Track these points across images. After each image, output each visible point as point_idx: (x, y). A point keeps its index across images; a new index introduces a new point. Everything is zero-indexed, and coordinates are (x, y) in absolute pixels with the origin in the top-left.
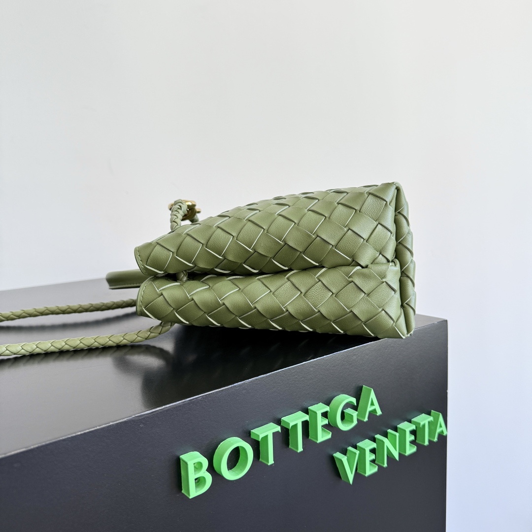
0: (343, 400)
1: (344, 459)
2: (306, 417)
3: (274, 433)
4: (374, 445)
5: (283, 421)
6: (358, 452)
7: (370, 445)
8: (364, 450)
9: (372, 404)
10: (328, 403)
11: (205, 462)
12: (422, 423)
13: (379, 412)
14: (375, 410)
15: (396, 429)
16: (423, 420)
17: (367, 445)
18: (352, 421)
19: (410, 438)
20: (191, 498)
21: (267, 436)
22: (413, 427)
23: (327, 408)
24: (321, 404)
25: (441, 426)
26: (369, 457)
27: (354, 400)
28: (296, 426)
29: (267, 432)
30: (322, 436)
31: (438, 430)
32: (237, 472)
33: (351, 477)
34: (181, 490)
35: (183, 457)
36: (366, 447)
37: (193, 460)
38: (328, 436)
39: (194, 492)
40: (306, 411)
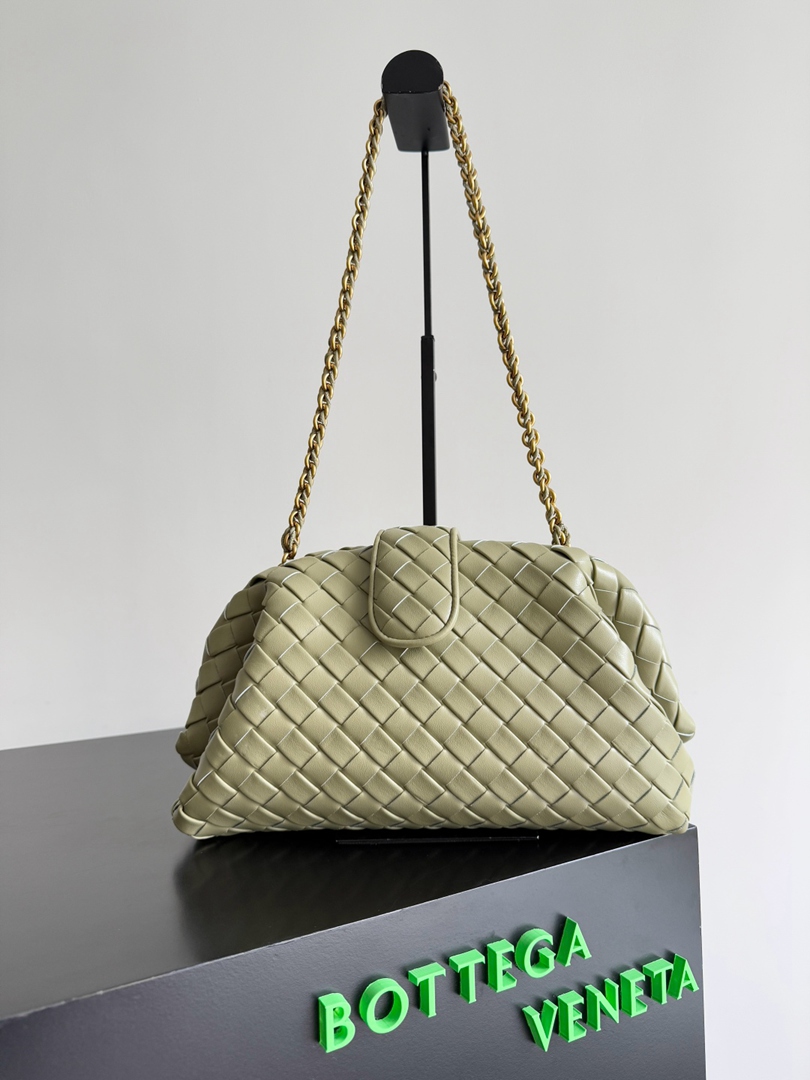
0: (534, 938)
1: (535, 1016)
2: (482, 959)
3: (436, 978)
4: (581, 1000)
5: (453, 962)
6: (555, 1008)
7: (576, 1000)
8: (566, 1006)
9: (577, 943)
10: (515, 940)
11: (348, 1009)
12: (655, 973)
13: (588, 955)
14: (582, 951)
15: (617, 979)
16: (660, 967)
17: (572, 999)
18: (547, 967)
19: (636, 992)
20: (328, 1051)
21: (427, 981)
22: (643, 978)
23: (511, 948)
24: (505, 942)
25: (687, 978)
26: (574, 1016)
27: (550, 938)
28: (467, 969)
29: (429, 975)
30: (503, 984)
31: (684, 984)
32: (388, 1023)
33: (546, 1042)
34: (318, 1040)
35: (320, 998)
36: (570, 1002)
37: (335, 1004)
38: (514, 985)
39: (333, 1044)
40: (485, 951)
